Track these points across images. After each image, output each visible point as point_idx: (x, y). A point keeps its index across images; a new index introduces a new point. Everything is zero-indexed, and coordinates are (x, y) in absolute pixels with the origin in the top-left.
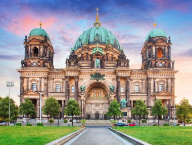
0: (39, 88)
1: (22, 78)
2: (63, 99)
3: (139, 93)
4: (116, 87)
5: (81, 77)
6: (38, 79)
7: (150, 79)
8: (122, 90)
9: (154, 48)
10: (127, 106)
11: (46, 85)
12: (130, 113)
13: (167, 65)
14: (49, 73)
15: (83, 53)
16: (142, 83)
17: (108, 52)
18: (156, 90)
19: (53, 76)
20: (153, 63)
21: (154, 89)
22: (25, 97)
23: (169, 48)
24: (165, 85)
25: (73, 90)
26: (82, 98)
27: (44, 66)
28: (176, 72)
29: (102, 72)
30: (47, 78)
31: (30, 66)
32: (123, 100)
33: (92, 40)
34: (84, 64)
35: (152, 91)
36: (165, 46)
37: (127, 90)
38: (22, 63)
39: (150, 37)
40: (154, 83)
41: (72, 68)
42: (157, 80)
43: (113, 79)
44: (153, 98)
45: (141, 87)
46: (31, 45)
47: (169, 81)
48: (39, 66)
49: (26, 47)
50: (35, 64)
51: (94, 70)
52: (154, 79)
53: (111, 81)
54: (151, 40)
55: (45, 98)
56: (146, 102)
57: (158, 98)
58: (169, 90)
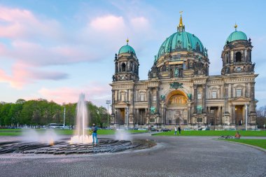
0: (126, 98)
1: (113, 91)
2: (146, 107)
3: (217, 99)
4: (193, 94)
5: (161, 87)
6: (126, 91)
7: (227, 84)
8: (200, 96)
9: (232, 53)
10: (203, 113)
11: (133, 96)
12: (206, 118)
13: (246, 69)
14: (135, 85)
15: (165, 61)
16: (220, 89)
17: (189, 58)
18: (234, 96)
19: (138, 87)
20: (231, 68)
21: (232, 95)
22: (116, 107)
23: (249, 51)
24: (244, 90)
25: (155, 98)
26: (162, 106)
27: (131, 79)
28: (256, 76)
29: (180, 81)
30: (133, 90)
31: (120, 80)
32: (200, 107)
33: (173, 47)
34: (165, 75)
35: (229, 96)
36: (244, 50)
37: (204, 97)
38: (114, 77)
39: (228, 42)
40: (232, 89)
41: (153, 79)
42: (235, 85)
43: (191, 87)
45: (219, 93)
46: (120, 62)
47: (249, 86)
48: (127, 80)
49: (117, 63)
50: (123, 78)
51: (174, 79)
52: (232, 84)
53: (189, 89)
54: (229, 45)
55: (132, 107)
56: (223, 108)
57: (234, 103)
58: (249, 94)
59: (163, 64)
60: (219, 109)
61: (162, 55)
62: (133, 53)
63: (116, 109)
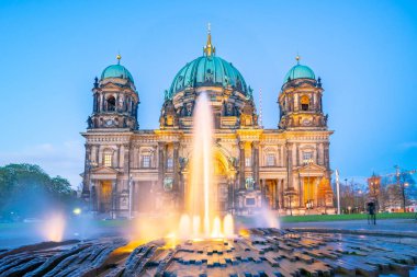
0: (115, 162)
1: (88, 146)
2: (154, 178)
3: (275, 166)
4: (237, 158)
5: (183, 142)
6: (115, 147)
7: (291, 144)
8: (248, 162)
9: (296, 96)
10: (255, 188)
11: (128, 156)
13: (316, 122)
14: (132, 138)
15: (186, 100)
16: (279, 150)
18: (301, 162)
19: (139, 142)
20: (296, 119)
21: (298, 161)
22: (94, 177)
23: (319, 96)
24: (315, 154)
25: (170, 163)
27: (126, 126)
28: (331, 133)
29: (216, 134)
30: (130, 146)
31: (102, 127)
32: (249, 179)
33: (200, 79)
35: (294, 163)
36: (312, 93)
37: (255, 163)
38: (90, 121)
39: (289, 79)
40: (298, 151)
41: (169, 129)
42: (301, 146)
43: (234, 146)
44: (296, 175)
45: (277, 157)
46: (104, 93)
47: (321, 147)
48: (118, 127)
49: (97, 95)
50: (109, 123)
52: (298, 144)
53: (230, 149)
54: (291, 83)
55: (126, 178)
56: (285, 182)
57: (303, 174)
58: (321, 161)
59: (181, 104)
60: (279, 183)
61: (178, 91)
62: (130, 81)
63: (94, 181)
